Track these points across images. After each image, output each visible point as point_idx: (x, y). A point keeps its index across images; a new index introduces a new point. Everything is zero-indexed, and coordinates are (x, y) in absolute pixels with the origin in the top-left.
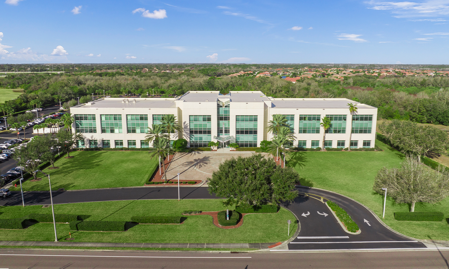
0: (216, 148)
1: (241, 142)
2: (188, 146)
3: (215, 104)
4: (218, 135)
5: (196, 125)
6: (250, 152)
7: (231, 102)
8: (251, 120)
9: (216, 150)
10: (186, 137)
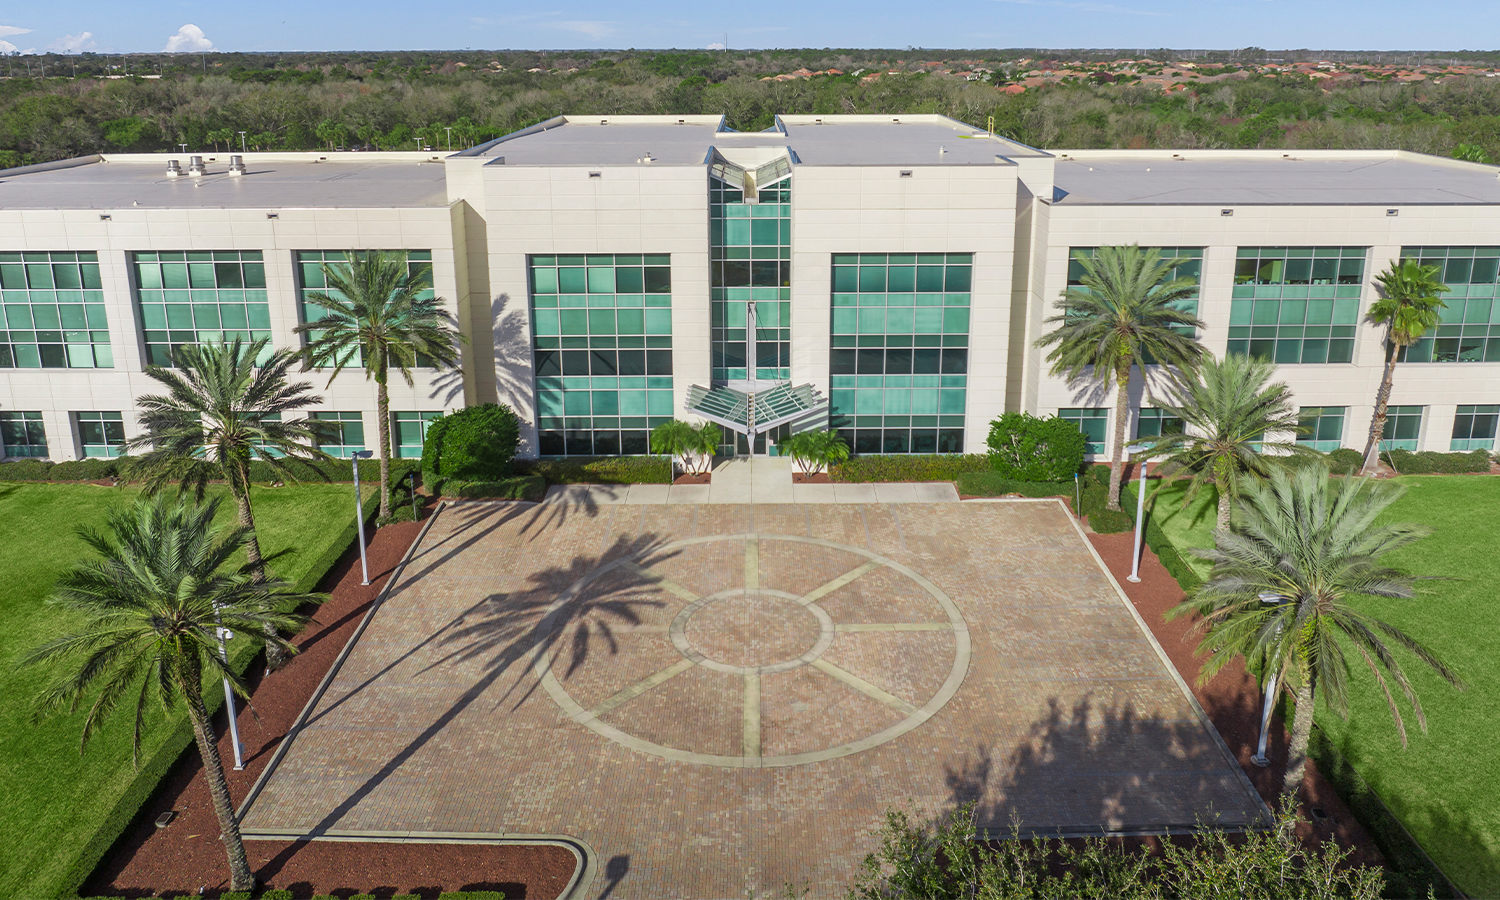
0: (700, 463)
1: (862, 420)
2: (528, 447)
3: (692, 182)
4: (718, 381)
5: (572, 317)
6: (919, 486)
7: (798, 169)
8: (928, 284)
9: (704, 478)
10: (515, 399)
